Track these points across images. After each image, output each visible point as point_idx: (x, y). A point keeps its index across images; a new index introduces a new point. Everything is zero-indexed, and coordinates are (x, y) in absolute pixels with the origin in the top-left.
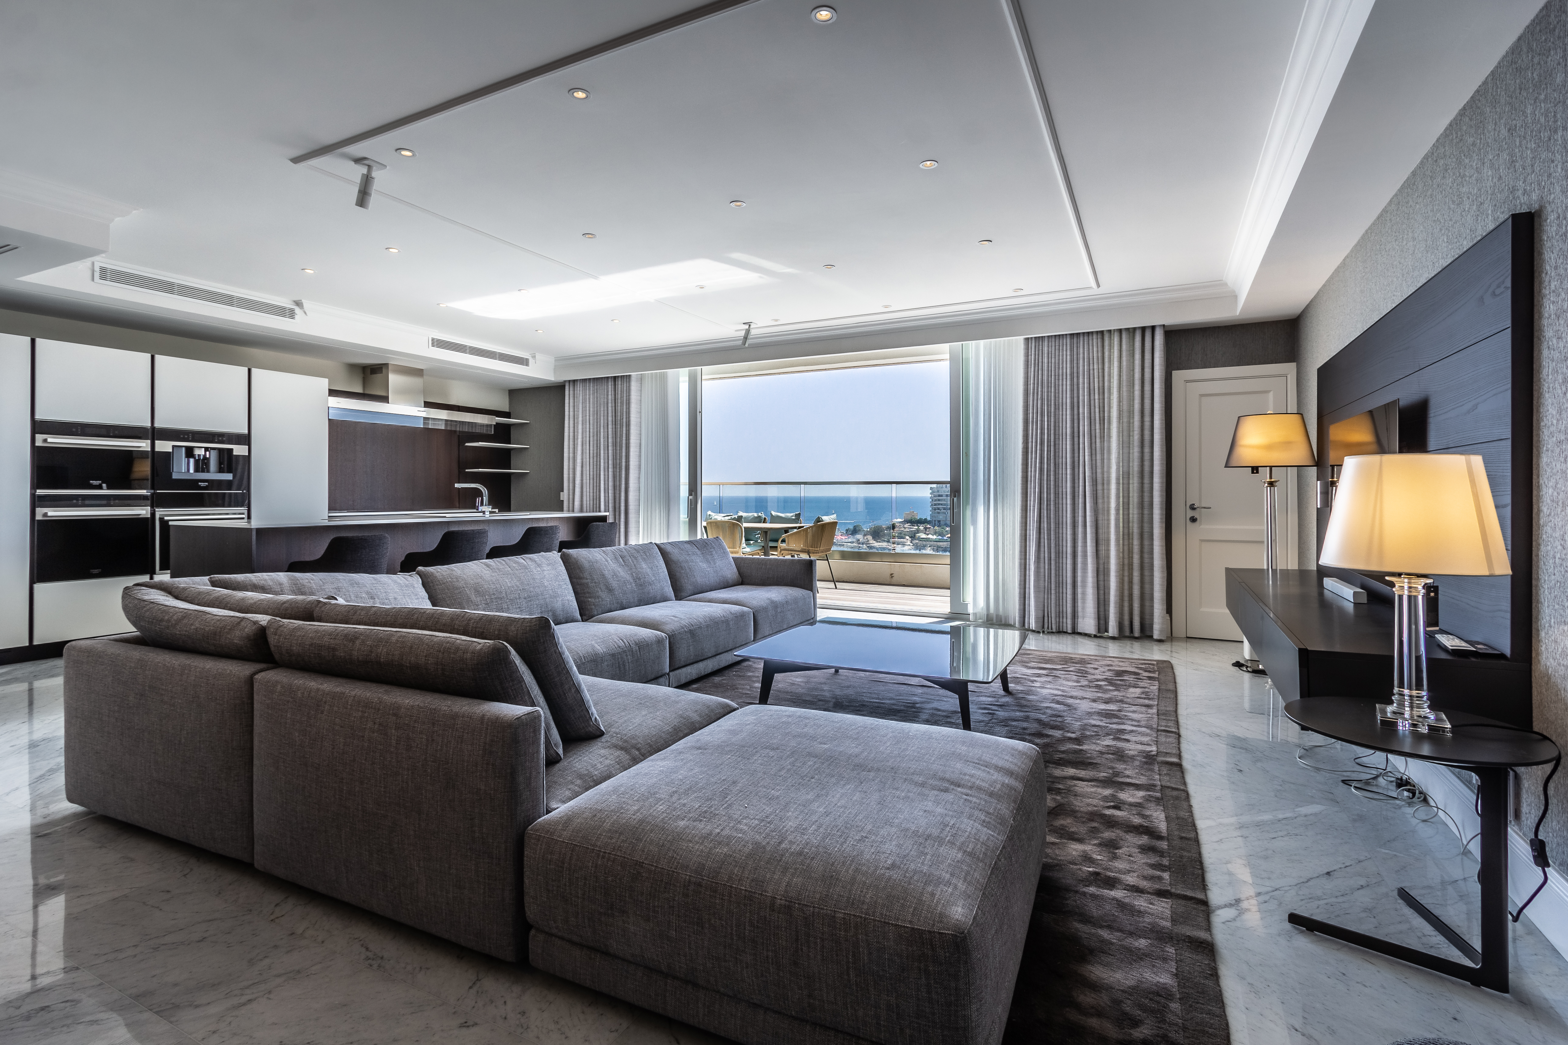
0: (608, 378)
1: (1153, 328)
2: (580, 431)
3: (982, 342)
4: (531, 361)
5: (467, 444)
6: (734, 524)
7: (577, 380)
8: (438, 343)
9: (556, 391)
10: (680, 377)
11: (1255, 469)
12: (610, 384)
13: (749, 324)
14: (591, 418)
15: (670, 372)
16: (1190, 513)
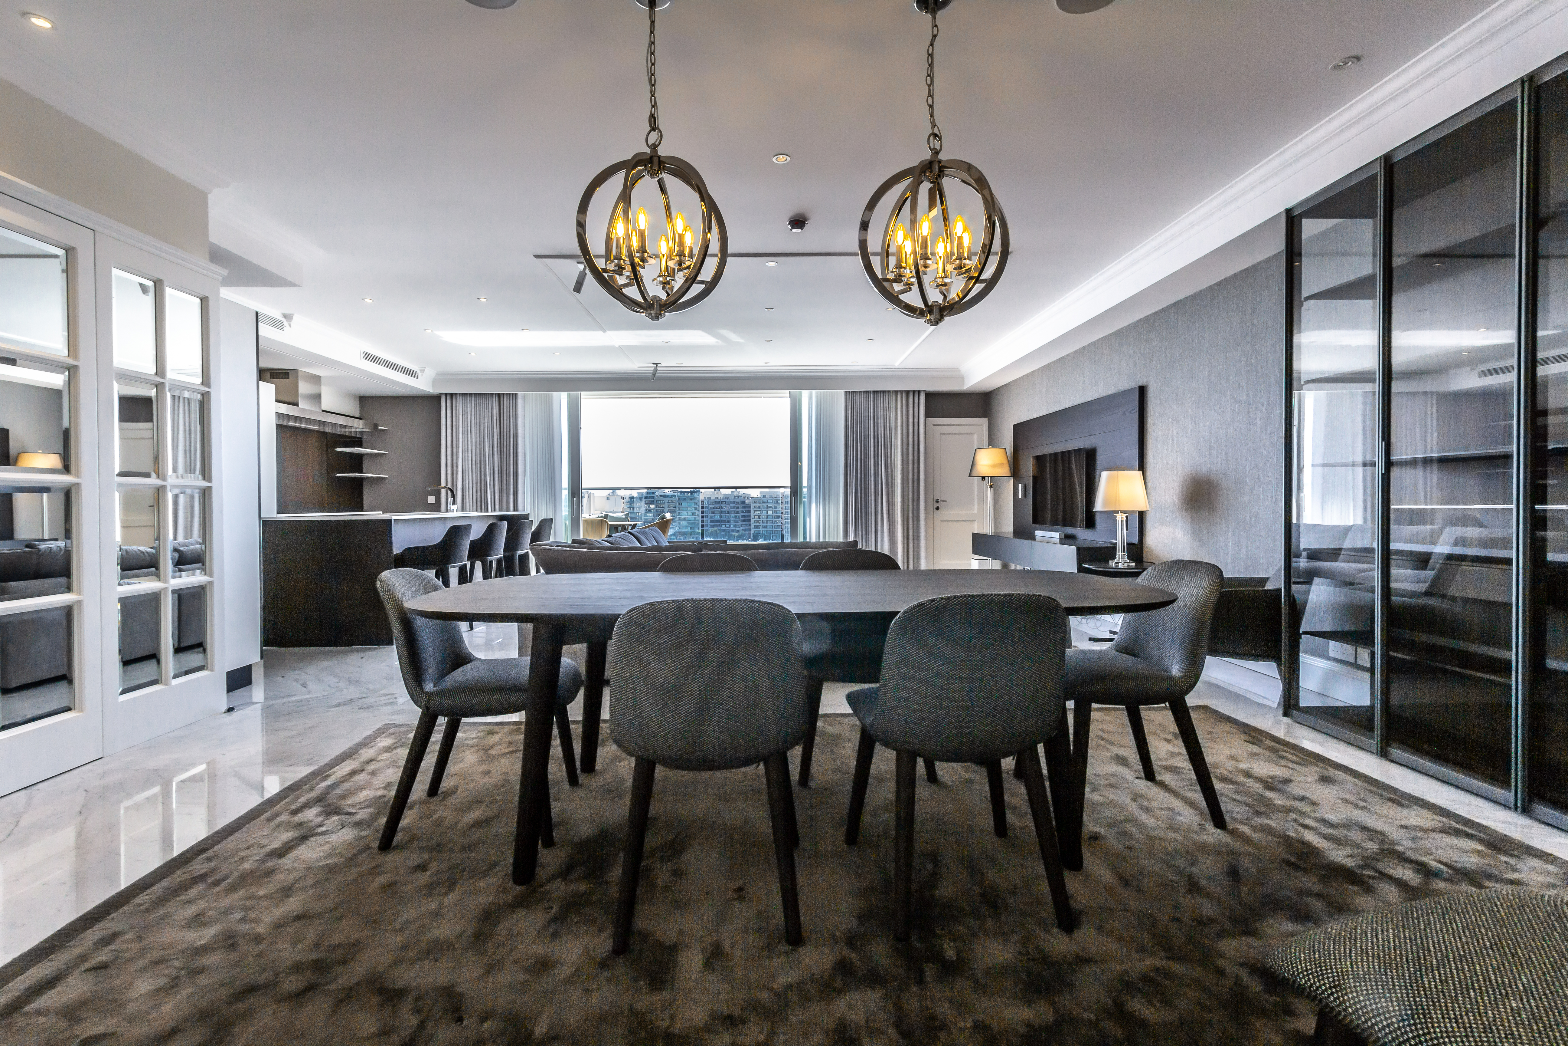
0: (492, 394)
1: (919, 392)
2: (461, 440)
3: (814, 392)
4: (420, 374)
5: (338, 449)
6: (602, 521)
7: (456, 394)
8: (369, 357)
9: (433, 401)
10: (562, 399)
11: (983, 478)
12: (495, 400)
13: (657, 364)
14: (473, 429)
15: (555, 393)
16: (936, 505)
